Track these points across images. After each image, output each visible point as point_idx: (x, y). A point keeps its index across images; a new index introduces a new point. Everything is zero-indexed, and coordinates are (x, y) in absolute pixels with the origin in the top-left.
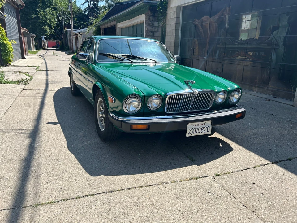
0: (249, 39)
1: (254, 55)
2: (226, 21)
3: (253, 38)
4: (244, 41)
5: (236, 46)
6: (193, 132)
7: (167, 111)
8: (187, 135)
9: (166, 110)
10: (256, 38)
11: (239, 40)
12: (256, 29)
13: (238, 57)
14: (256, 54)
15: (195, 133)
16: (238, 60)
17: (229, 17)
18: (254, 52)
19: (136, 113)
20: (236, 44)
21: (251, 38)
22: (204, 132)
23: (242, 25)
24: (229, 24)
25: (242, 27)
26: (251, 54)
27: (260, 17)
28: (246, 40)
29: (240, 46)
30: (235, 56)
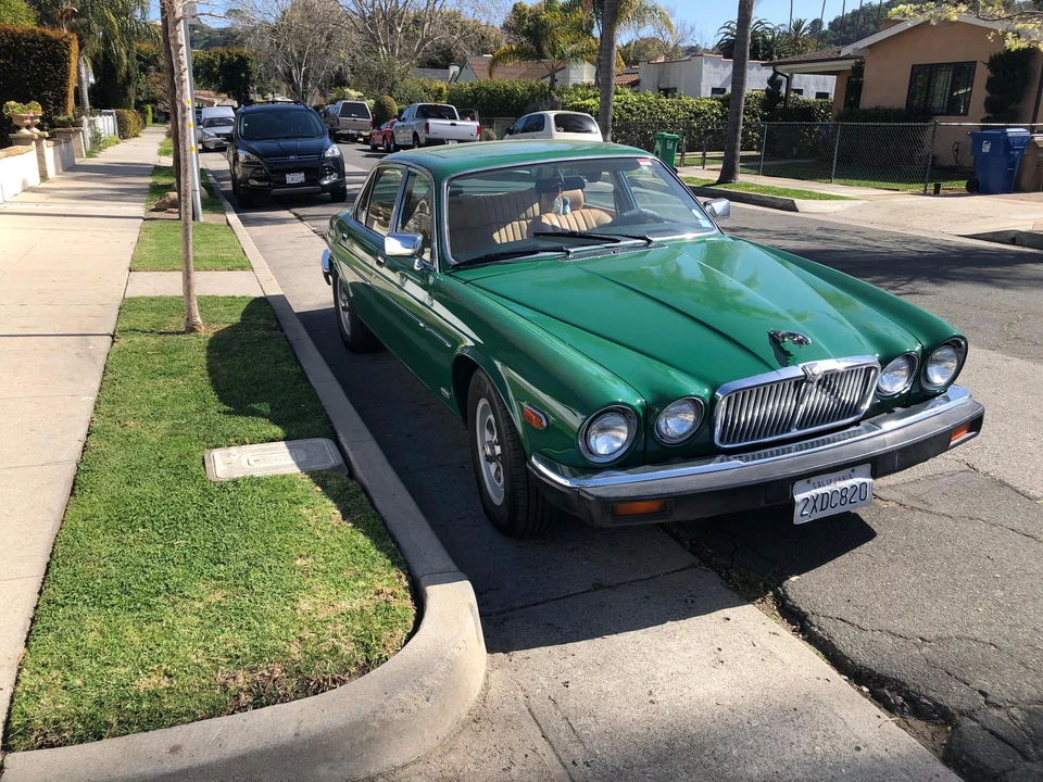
6: (815, 507)
7: (721, 440)
8: (798, 520)
9: (717, 441)
15: (822, 510)
19: (622, 459)
22: (851, 503)
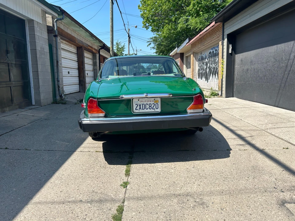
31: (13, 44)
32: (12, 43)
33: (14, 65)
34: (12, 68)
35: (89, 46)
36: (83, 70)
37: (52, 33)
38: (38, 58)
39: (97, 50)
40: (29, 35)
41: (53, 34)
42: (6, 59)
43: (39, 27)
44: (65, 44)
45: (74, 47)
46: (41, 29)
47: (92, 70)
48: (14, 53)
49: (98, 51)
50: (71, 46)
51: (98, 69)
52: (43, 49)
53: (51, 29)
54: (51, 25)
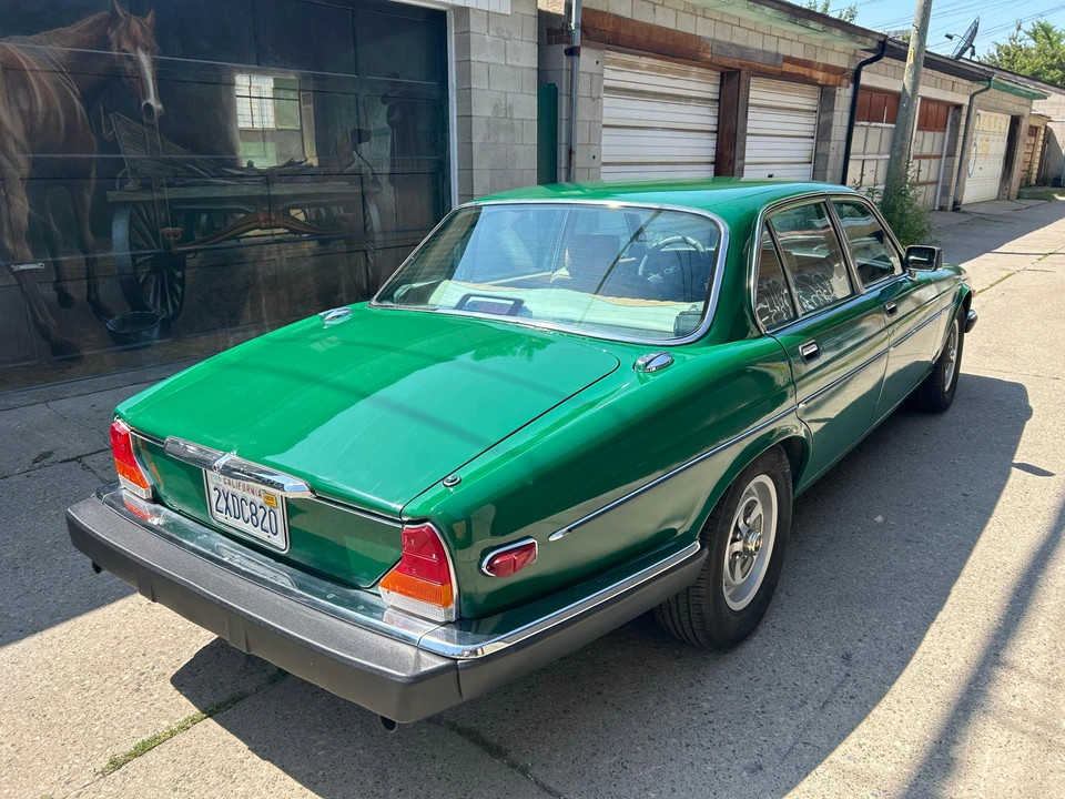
0: (284, 166)
1: (313, 218)
2: (140, 78)
3: (301, 163)
4: (261, 173)
5: (229, 192)
10: (308, 162)
11: (243, 169)
12: (301, 130)
13: (250, 233)
14: (318, 214)
16: (252, 245)
17: (155, 63)
18: (312, 209)
20: (225, 185)
21: (291, 163)
23: (239, 111)
24: (161, 96)
25: (240, 118)
26: (301, 217)
27: (305, 93)
28: (271, 169)
29: (245, 190)
30: (235, 231)
31: (386, 107)
32: (384, 102)
33: (384, 180)
34: (376, 189)
35: (788, 59)
36: (730, 168)
37: (560, 41)
38: (476, 148)
39: (840, 71)
40: (457, 66)
41: (565, 46)
42: (353, 161)
43: (497, 29)
44: (650, 68)
45: (700, 75)
46: (505, 34)
47: (807, 160)
48: (389, 138)
49: (850, 74)
50: (687, 74)
51: (832, 154)
52: (509, 109)
53: (558, 26)
54: (560, 10)
